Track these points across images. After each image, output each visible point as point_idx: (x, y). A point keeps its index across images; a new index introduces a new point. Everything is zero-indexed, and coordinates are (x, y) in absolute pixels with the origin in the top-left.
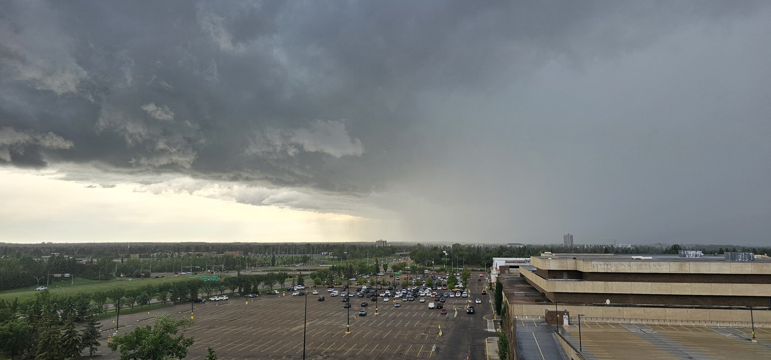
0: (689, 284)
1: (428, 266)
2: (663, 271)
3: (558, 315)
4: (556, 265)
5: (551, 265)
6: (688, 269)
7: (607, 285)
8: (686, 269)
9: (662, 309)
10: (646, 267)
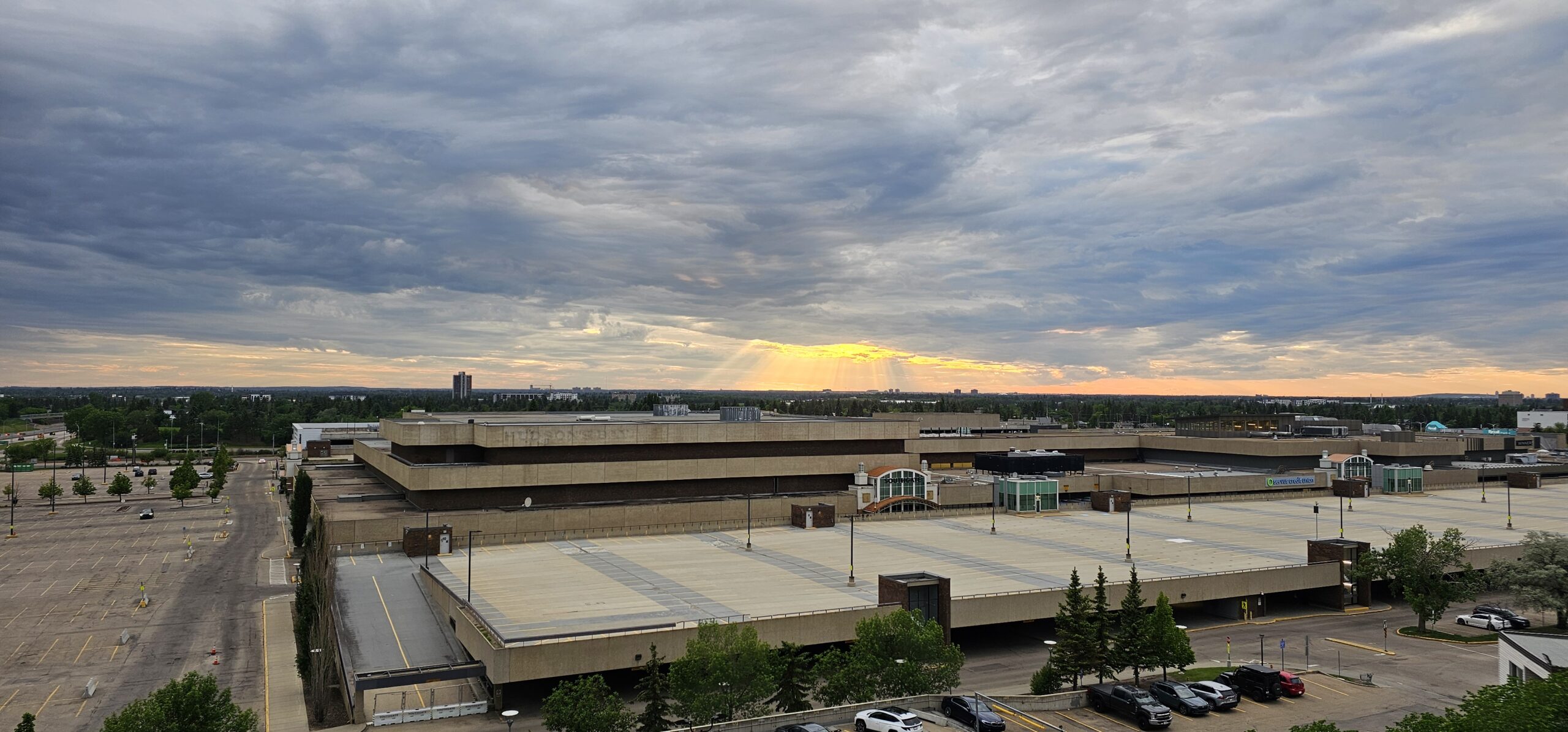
0: (664, 462)
1: (117, 446)
2: (626, 440)
3: (430, 536)
4: (432, 435)
5: (422, 436)
6: (666, 436)
7: (529, 471)
8: (663, 436)
9: (619, 508)
10: (599, 435)
